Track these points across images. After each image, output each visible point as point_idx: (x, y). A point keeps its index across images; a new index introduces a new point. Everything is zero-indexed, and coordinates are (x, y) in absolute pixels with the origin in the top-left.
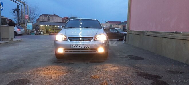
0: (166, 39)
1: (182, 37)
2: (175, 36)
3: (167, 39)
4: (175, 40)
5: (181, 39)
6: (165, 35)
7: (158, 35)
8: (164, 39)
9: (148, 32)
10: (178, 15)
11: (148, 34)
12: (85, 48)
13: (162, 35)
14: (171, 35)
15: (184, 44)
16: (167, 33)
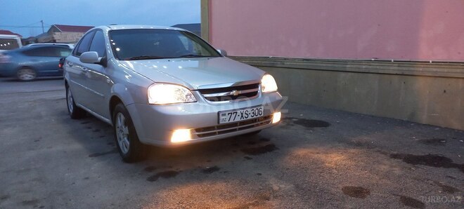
0: (350, 74)
1: (399, 70)
2: (378, 67)
3: (353, 74)
4: (378, 76)
5: (397, 74)
6: (348, 66)
7: (324, 66)
8: (343, 74)
9: (285, 59)
10: (379, 25)
11: (287, 64)
12: (255, 117)
13: (337, 66)
14: (364, 67)
15: (403, 83)
16: (353, 61)
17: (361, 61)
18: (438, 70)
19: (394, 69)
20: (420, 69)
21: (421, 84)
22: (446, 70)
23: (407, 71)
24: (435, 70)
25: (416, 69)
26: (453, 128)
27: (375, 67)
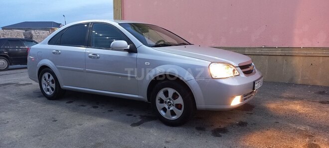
1: (282, 53)
4: (267, 57)
5: (281, 55)
10: (266, 26)
14: (258, 51)
15: (285, 61)
16: (250, 48)
17: (255, 48)
18: (308, 52)
19: (279, 52)
20: (296, 52)
21: (296, 61)
22: (312, 52)
23: (287, 53)
24: (306, 52)
25: (294, 52)
26: (317, 85)
27: (266, 51)
